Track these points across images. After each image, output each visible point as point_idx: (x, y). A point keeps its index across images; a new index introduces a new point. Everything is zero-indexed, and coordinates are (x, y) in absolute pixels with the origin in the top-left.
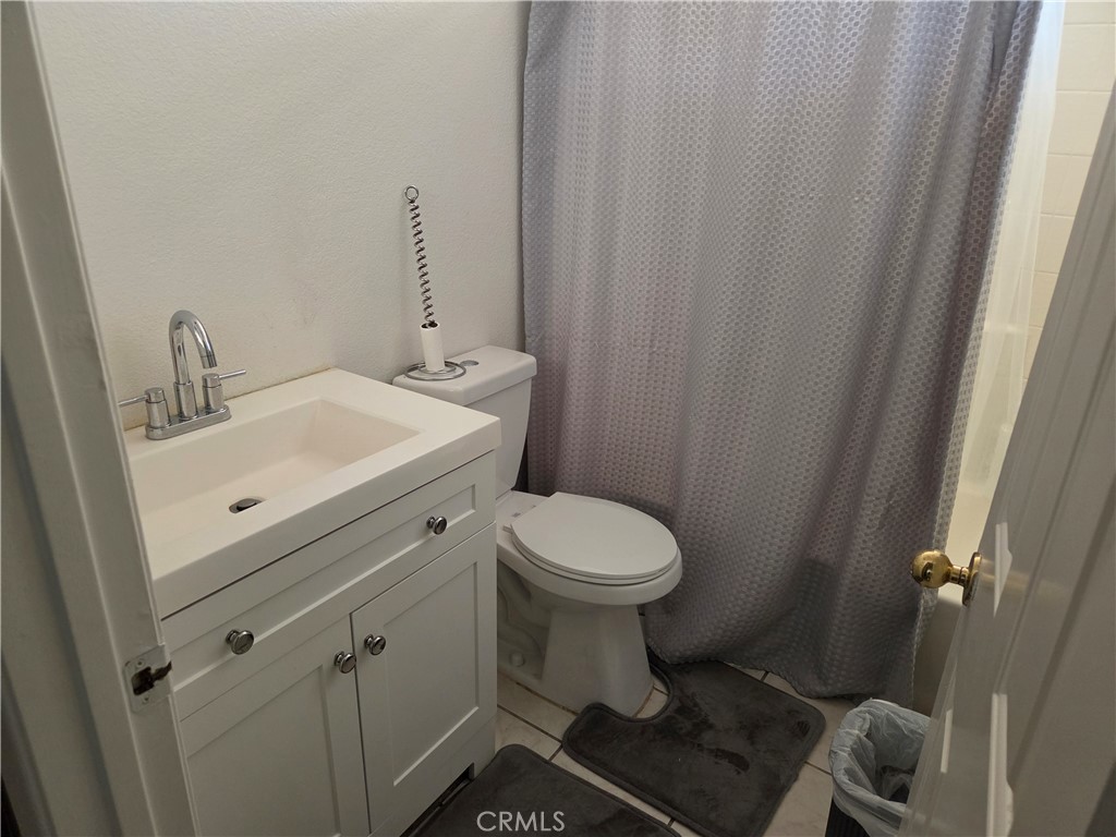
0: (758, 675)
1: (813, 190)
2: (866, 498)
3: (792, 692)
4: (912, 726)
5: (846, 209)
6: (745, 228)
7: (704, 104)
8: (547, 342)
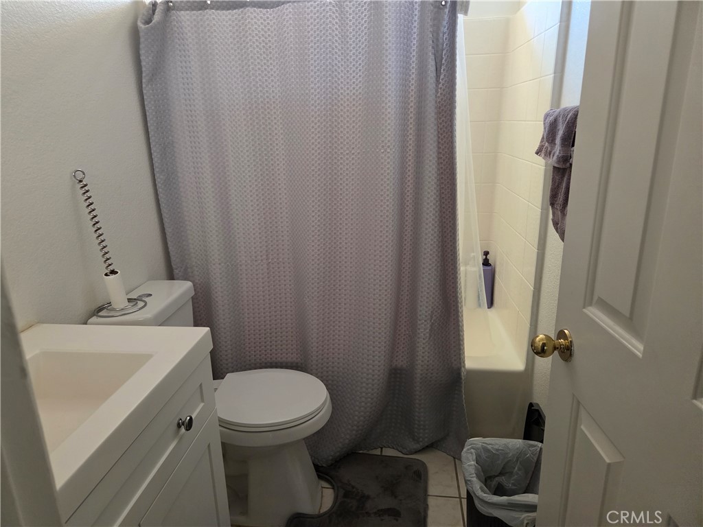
0: (378, 452)
1: (353, 149)
2: (419, 322)
3: (400, 455)
4: (497, 447)
5: (377, 158)
6: (319, 175)
7: (274, 102)
8: (189, 270)
